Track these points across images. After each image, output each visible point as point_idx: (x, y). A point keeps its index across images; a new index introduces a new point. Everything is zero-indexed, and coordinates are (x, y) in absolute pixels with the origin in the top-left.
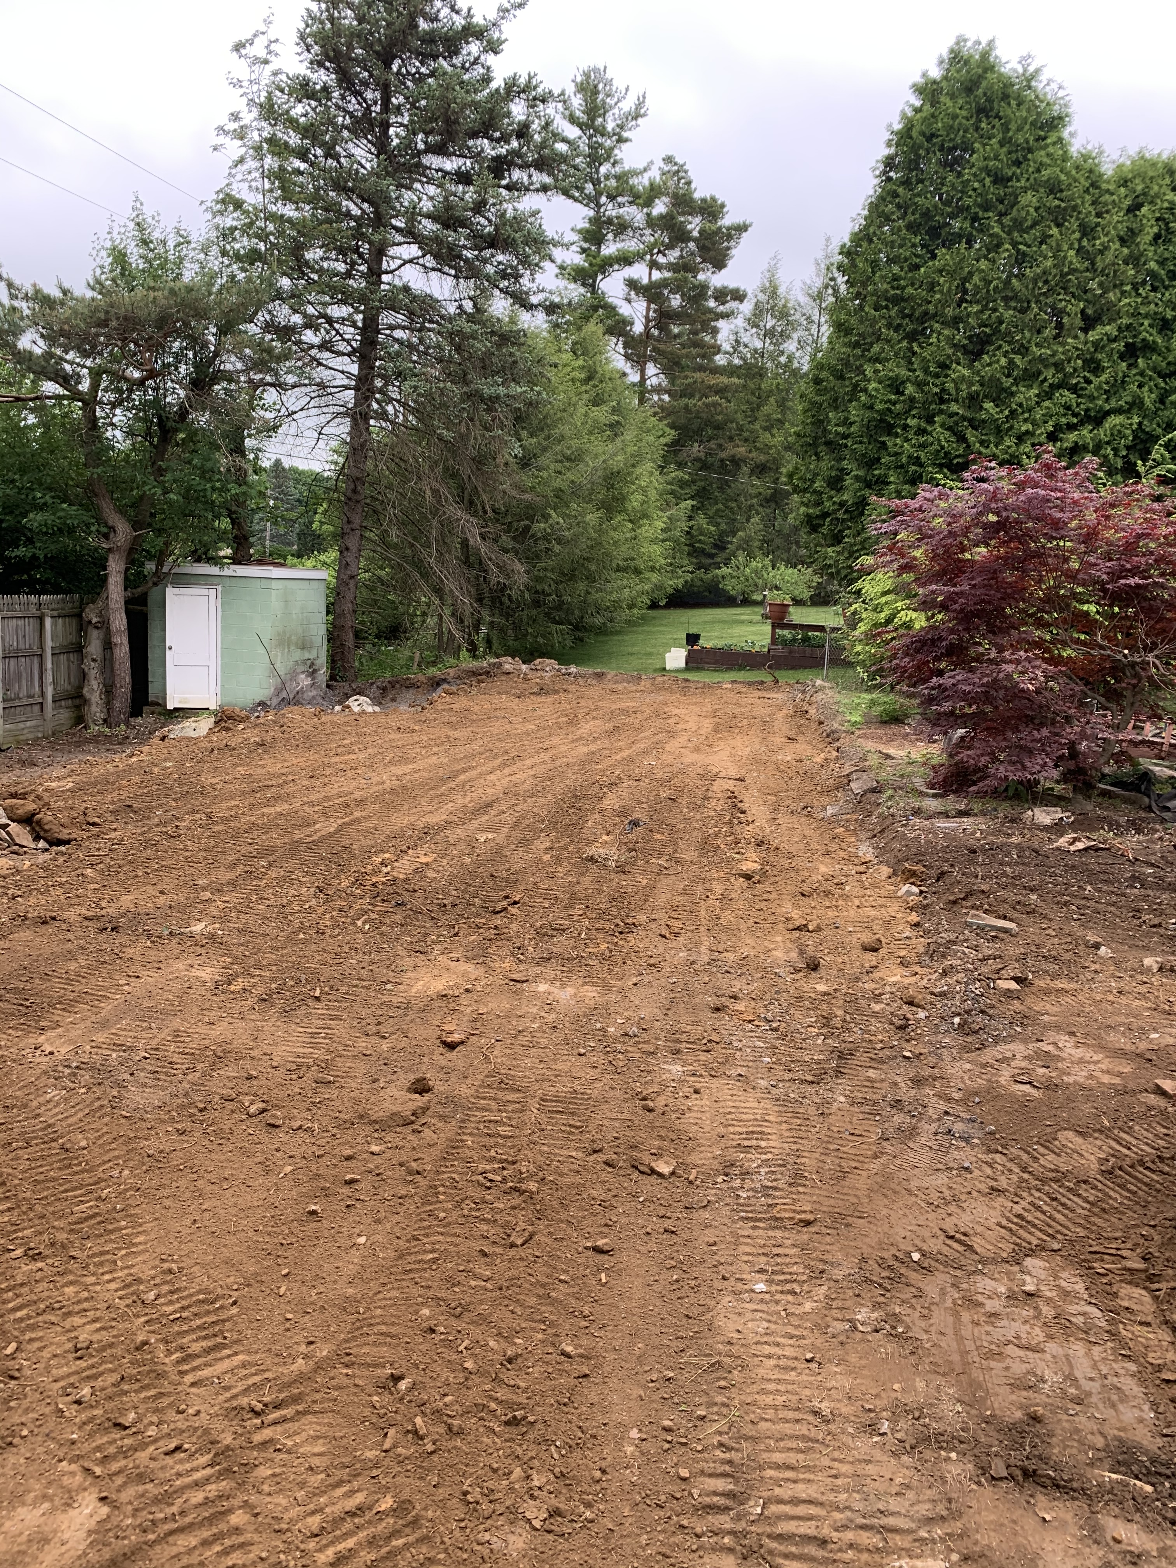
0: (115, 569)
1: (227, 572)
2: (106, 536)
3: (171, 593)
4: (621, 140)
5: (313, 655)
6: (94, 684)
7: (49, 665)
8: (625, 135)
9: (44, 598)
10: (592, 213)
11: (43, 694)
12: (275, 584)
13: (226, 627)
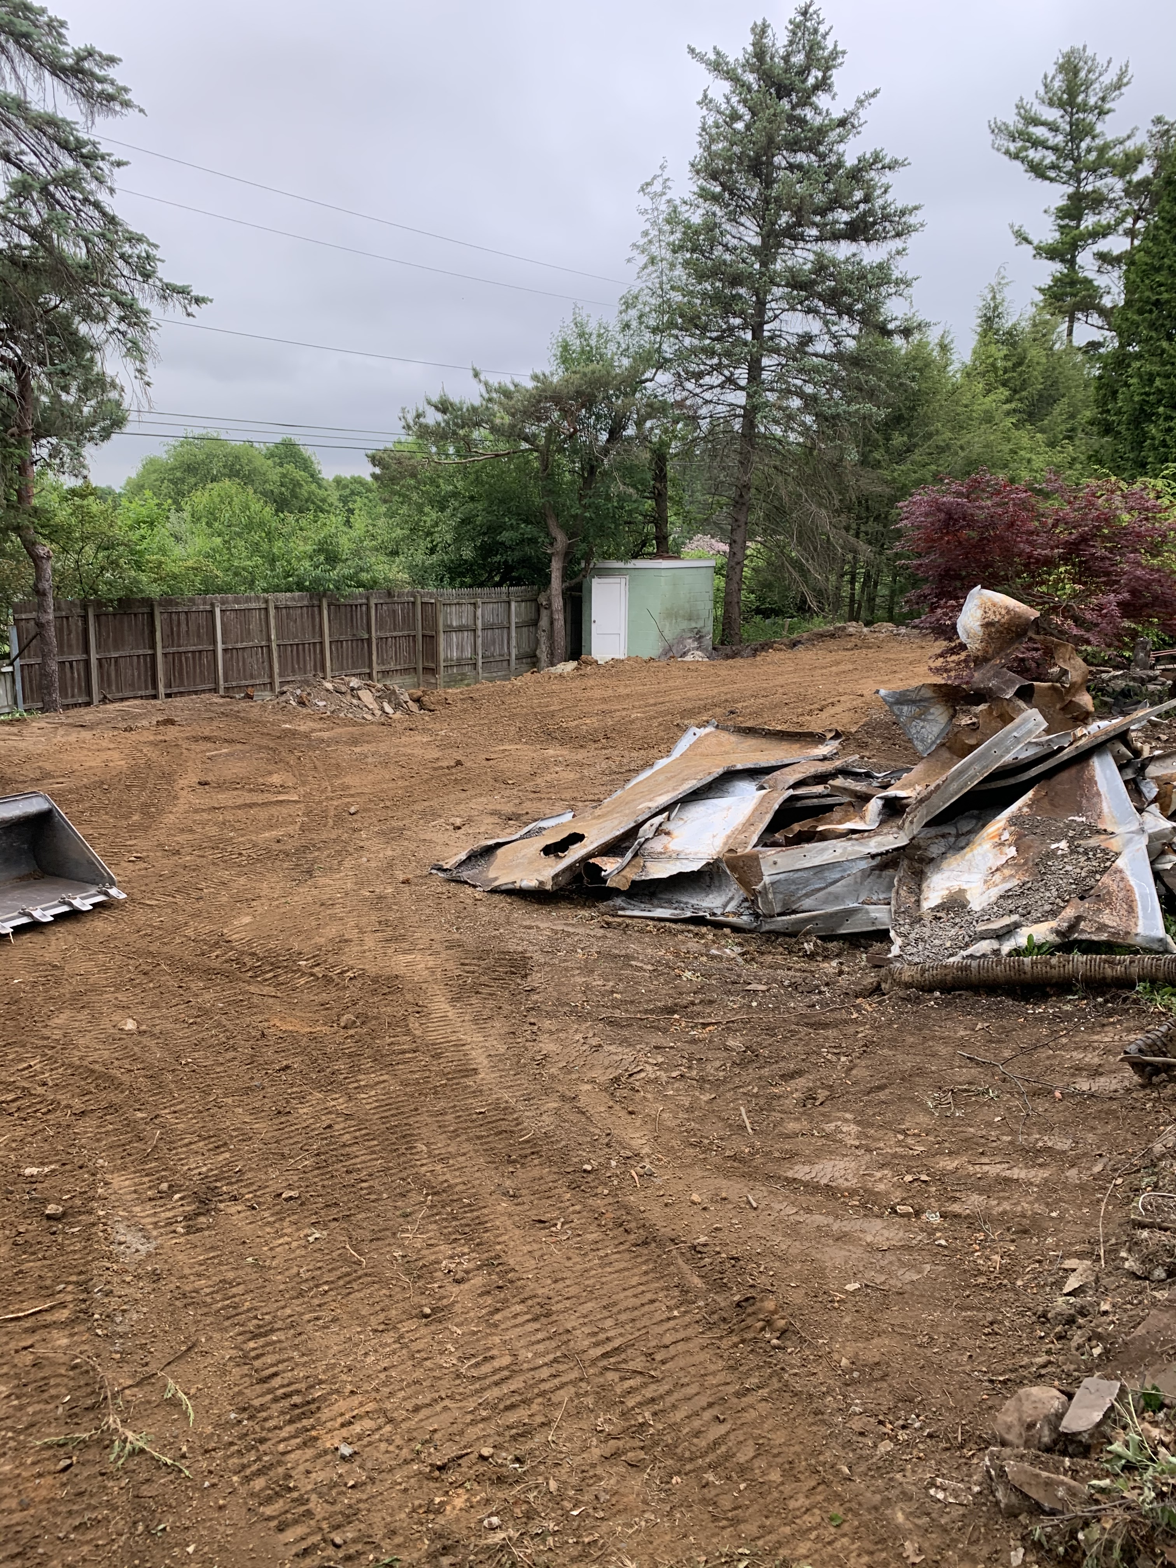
0: (556, 569)
1: (629, 566)
2: (552, 544)
3: (595, 582)
4: (1102, 113)
5: (700, 624)
6: (544, 647)
7: (513, 634)
8: (1107, 106)
9: (512, 589)
10: (1071, 190)
11: (510, 654)
12: (663, 573)
13: (631, 606)
